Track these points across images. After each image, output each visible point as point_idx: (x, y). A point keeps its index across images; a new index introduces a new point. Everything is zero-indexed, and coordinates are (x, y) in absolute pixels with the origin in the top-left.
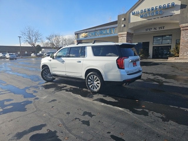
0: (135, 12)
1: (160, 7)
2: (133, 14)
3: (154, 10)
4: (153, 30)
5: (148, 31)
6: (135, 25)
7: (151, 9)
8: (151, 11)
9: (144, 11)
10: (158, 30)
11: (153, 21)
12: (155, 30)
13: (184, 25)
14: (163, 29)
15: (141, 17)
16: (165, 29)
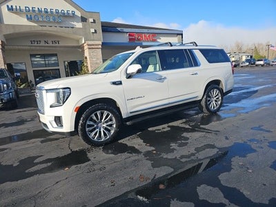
0: (14, 7)
1: (57, 12)
2: (9, 9)
3: (49, 13)
4: (43, 44)
5: (36, 44)
6: (17, 31)
7: (43, 10)
8: (43, 12)
9: (31, 9)
10: (51, 44)
11: (47, 29)
12: (47, 45)
13: (90, 43)
14: (57, 44)
15: (28, 19)
16: (61, 44)
